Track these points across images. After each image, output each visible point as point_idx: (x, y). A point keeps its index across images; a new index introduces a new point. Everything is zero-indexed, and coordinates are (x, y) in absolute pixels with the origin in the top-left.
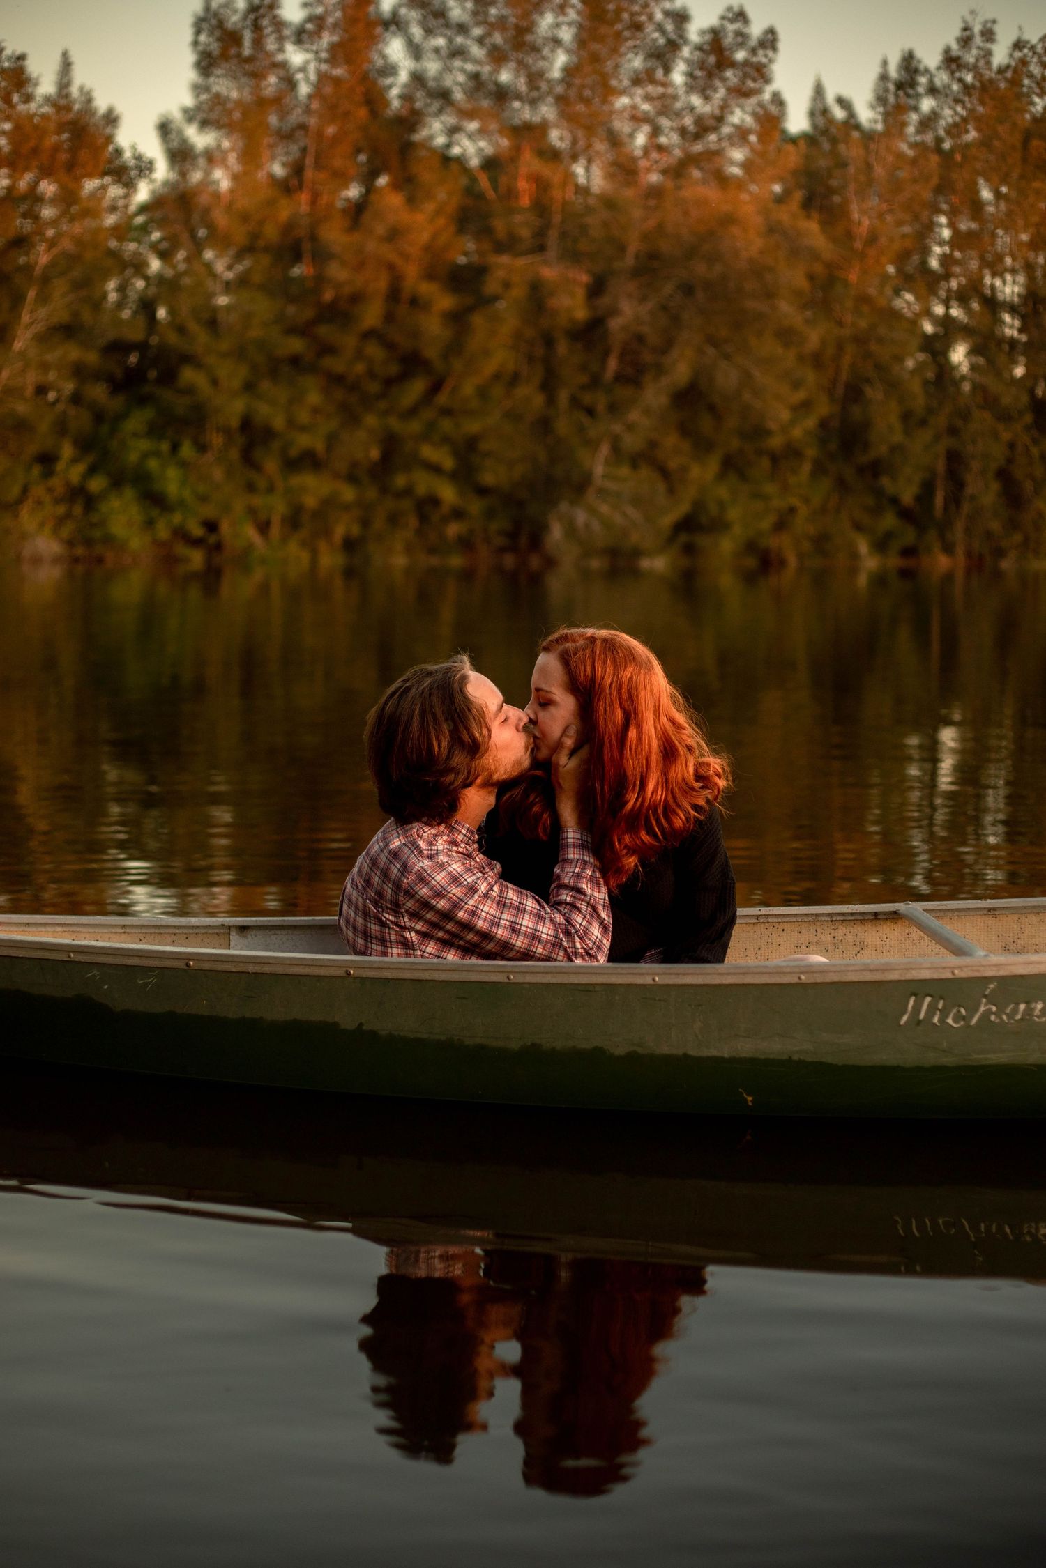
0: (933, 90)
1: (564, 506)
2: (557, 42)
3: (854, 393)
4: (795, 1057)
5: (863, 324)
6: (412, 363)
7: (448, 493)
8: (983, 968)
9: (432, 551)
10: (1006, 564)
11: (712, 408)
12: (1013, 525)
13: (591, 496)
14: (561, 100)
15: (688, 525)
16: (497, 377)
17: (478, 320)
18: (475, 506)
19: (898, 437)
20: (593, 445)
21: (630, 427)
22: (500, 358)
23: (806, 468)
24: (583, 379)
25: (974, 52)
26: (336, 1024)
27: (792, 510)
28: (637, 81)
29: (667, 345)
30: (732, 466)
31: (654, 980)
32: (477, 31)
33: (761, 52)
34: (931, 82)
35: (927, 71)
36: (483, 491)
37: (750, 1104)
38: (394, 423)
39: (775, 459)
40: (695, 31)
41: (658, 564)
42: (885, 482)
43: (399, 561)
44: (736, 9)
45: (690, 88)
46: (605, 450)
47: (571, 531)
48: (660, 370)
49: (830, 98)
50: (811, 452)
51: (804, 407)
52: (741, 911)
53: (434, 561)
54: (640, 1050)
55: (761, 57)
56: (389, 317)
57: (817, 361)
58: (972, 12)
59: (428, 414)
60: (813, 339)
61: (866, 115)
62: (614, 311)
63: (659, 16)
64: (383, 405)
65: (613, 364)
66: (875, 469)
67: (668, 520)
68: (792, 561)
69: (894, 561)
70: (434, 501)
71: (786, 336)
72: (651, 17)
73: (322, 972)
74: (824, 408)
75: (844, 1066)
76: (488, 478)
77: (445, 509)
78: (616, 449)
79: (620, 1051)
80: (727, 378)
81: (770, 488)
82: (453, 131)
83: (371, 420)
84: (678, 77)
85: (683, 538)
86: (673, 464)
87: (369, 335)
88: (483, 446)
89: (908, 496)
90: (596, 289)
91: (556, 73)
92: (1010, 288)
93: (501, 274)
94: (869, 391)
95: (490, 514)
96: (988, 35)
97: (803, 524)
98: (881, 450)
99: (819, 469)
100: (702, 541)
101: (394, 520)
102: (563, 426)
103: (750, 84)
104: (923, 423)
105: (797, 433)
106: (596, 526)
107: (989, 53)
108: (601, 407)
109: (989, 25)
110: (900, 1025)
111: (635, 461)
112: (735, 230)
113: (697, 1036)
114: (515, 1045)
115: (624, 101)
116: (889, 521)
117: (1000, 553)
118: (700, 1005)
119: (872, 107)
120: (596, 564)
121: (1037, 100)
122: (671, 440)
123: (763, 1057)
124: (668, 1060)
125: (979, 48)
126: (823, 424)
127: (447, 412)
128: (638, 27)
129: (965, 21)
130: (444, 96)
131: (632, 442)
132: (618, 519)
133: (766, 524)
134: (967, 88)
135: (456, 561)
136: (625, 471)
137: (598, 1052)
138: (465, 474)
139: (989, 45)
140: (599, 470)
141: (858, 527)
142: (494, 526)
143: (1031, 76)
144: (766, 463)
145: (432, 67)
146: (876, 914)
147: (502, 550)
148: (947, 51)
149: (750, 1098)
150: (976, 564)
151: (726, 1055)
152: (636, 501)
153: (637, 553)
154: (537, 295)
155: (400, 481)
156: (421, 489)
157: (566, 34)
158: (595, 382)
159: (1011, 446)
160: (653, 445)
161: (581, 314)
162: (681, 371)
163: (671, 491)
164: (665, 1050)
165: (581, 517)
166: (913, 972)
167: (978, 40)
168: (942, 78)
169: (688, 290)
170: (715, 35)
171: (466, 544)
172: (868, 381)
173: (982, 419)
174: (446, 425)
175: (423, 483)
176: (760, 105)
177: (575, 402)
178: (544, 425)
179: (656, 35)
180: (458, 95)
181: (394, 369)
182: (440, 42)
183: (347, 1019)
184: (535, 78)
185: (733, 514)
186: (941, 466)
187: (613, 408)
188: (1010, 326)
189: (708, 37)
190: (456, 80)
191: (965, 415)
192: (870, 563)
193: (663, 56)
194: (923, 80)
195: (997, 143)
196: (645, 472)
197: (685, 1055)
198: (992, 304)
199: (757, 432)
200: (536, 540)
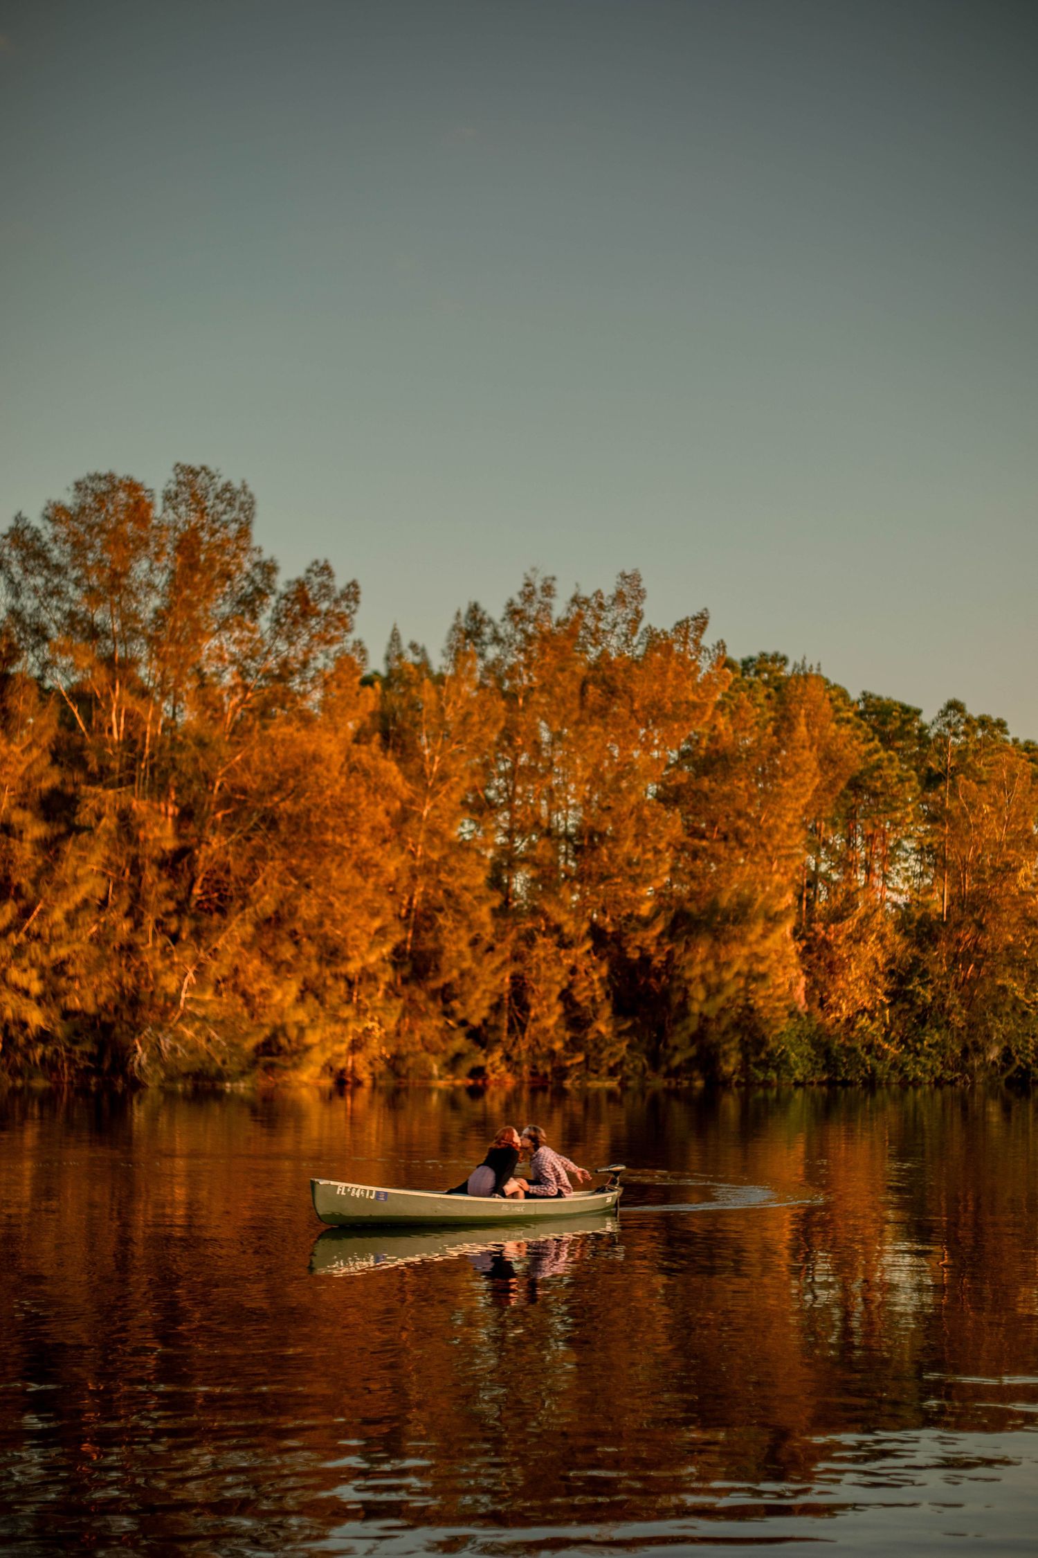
0: (497, 640)
1: (149, 1031)
2: (151, 586)
5: (435, 856)
6: (2, 889)
7: (35, 1015)
10: (568, 1083)
11: (291, 933)
12: (575, 1044)
13: (175, 1020)
14: (151, 640)
15: (267, 1048)
16: (86, 902)
17: (69, 848)
18: (61, 1030)
19: (467, 963)
20: (177, 970)
21: (215, 954)
22: (89, 885)
23: (381, 990)
24: (169, 905)
25: (537, 606)
27: (368, 1032)
28: (225, 625)
29: (251, 876)
30: (310, 991)
32: (75, 574)
33: (344, 604)
34: (495, 631)
35: (491, 622)
36: (68, 1014)
39: (350, 982)
40: (281, 582)
41: (240, 1087)
42: (457, 1004)
44: (322, 564)
45: (276, 635)
46: (192, 974)
47: (156, 1055)
48: (245, 901)
49: (405, 643)
50: (385, 976)
51: (381, 934)
53: (19, 1082)
55: (343, 608)
57: (391, 890)
58: (534, 570)
59: (17, 938)
60: (389, 869)
61: (439, 662)
62: (200, 842)
63: (247, 566)
65: (196, 892)
66: (446, 993)
67: (251, 1043)
68: (366, 1081)
69: (463, 1081)
70: (22, 1024)
71: (366, 868)
72: (239, 567)
74: (398, 935)
76: (75, 1002)
77: (31, 1031)
78: (201, 975)
81: (346, 1013)
82: (45, 665)
84: (264, 622)
85: (264, 1060)
86: (254, 989)
88: (70, 971)
89: (477, 1018)
90: (185, 819)
91: (147, 615)
93: (92, 803)
94: (441, 920)
95: (75, 1037)
96: (548, 590)
97: (376, 1045)
98: (452, 975)
99: (392, 992)
102: (147, 950)
103: (334, 633)
104: (491, 949)
105: (373, 959)
106: (181, 1051)
107: (547, 608)
108: (185, 934)
109: (549, 582)
111: (219, 986)
112: (319, 768)
115: (214, 642)
116: (459, 1042)
117: (562, 1072)
119: (444, 655)
120: (180, 1087)
121: (591, 649)
122: (253, 966)
125: (540, 602)
126: (397, 951)
127: (37, 936)
128: (228, 576)
129: (527, 578)
130: (40, 633)
131: (217, 969)
132: (202, 1043)
133: (343, 1046)
134: (529, 639)
136: (208, 995)
138: (51, 999)
139: (547, 599)
140: (183, 994)
141: (430, 1048)
142: (79, 1049)
143: (586, 627)
144: (341, 986)
145: (29, 603)
147: (85, 1072)
148: (511, 604)
150: (540, 1083)
152: (220, 1025)
153: (221, 1076)
154: (128, 824)
156: (9, 1011)
157: (161, 579)
158: (181, 908)
159: (572, 970)
160: (236, 971)
161: (169, 844)
162: (266, 903)
163: (252, 1015)
165: (166, 1042)
167: (539, 594)
168: (506, 629)
169: (272, 820)
170: (301, 585)
171: (51, 1066)
172: (440, 910)
174: (35, 949)
175: (12, 1005)
176: (342, 651)
177: (160, 927)
178: (129, 949)
179: (245, 583)
180: (53, 631)
182: (39, 581)
184: (129, 618)
185: (312, 1037)
186: (506, 990)
187: (197, 935)
189: (294, 587)
190: (52, 617)
192: (441, 1082)
193: (249, 603)
194: (488, 630)
195: (557, 690)
196: (227, 996)
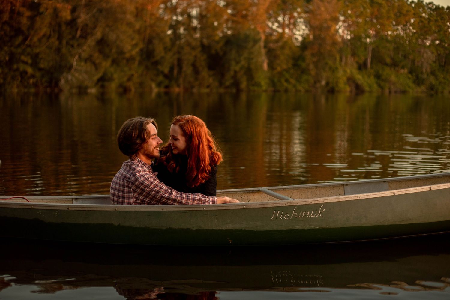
1: (65, 74)
3: (150, 41)
4: (243, 229)
5: (152, 22)
6: (18, 31)
7: (30, 70)
8: (293, 203)
9: (25, 87)
10: (195, 90)
11: (108, 46)
12: (196, 79)
13: (73, 71)
15: (102, 79)
16: (44, 36)
17: (38, 19)
18: (38, 74)
19: (163, 54)
20: (73, 56)
21: (84, 51)
22: (45, 30)
23: (136, 63)
24: (70, 37)
26: (112, 224)
27: (133, 75)
29: (95, 28)
30: (115, 62)
31: (203, 209)
36: (40, 70)
37: (231, 242)
38: (13, 49)
39: (128, 60)
41: (93, 91)
42: (159, 67)
43: (16, 90)
46: (77, 57)
47: (67, 81)
48: (92, 34)
50: (138, 58)
51: (136, 45)
52: (217, 191)
53: (26, 90)
54: (200, 229)
56: (11, 18)
57: (139, 32)
59: (23, 47)
60: (138, 26)
62: (78, 17)
64: (9, 44)
65: (79, 33)
66: (156, 63)
67: (96, 78)
68: (133, 90)
69: (162, 90)
70: (26, 73)
71: (129, 24)
73: (108, 209)
74: (141, 46)
75: (256, 231)
76: (42, 66)
77: (29, 75)
78: (80, 57)
79: (194, 229)
80: (112, 37)
81: (126, 69)
83: (6, 48)
85: (100, 84)
86: (97, 62)
87: (5, 23)
88: (40, 56)
89: (166, 71)
90: (74, 10)
92: (194, 12)
93: (45, 5)
94: (154, 41)
95: (43, 76)
97: (136, 79)
98: (158, 58)
99: (140, 63)
100: (106, 84)
101: (13, 78)
102: (64, 50)
104: (170, 50)
105: (134, 53)
106: (74, 80)
108: (76, 45)
110: (271, 219)
111: (86, 61)
113: (216, 224)
114: (164, 228)
116: (161, 78)
117: (193, 87)
118: (216, 215)
120: (74, 91)
122: (96, 55)
123: (234, 229)
124: (207, 231)
126: (141, 50)
127: (29, 46)
131: (84, 55)
132: (81, 77)
133: (125, 79)
135: (33, 90)
136: (83, 64)
137: (188, 229)
138: (35, 65)
140: (75, 64)
141: (152, 80)
142: (44, 80)
144: (125, 61)
146: (253, 191)
147: (46, 87)
149: (230, 241)
150: (186, 90)
151: (224, 229)
152: (86, 72)
153: (87, 88)
154: (56, 12)
155: (15, 67)
156: (21, 69)
158: (74, 37)
159: (196, 57)
160: (91, 56)
161: (69, 17)
162: (98, 35)
163: (97, 69)
164: (207, 228)
165: (70, 77)
166: (275, 205)
169: (100, 11)
171: (35, 85)
172: (154, 38)
173: (187, 50)
174: (29, 50)
175: (22, 67)
177: (67, 43)
178: (58, 50)
181: (13, 33)
183: (115, 222)
185: (115, 76)
186: (176, 62)
187: (79, 45)
188: (195, 23)
191: (182, 48)
192: (155, 90)
196: (89, 64)
197: (213, 229)
198: (190, 17)
199: (121, 53)
200: (57, 84)
